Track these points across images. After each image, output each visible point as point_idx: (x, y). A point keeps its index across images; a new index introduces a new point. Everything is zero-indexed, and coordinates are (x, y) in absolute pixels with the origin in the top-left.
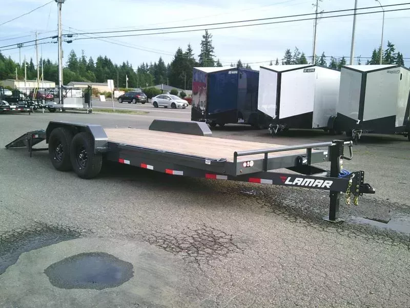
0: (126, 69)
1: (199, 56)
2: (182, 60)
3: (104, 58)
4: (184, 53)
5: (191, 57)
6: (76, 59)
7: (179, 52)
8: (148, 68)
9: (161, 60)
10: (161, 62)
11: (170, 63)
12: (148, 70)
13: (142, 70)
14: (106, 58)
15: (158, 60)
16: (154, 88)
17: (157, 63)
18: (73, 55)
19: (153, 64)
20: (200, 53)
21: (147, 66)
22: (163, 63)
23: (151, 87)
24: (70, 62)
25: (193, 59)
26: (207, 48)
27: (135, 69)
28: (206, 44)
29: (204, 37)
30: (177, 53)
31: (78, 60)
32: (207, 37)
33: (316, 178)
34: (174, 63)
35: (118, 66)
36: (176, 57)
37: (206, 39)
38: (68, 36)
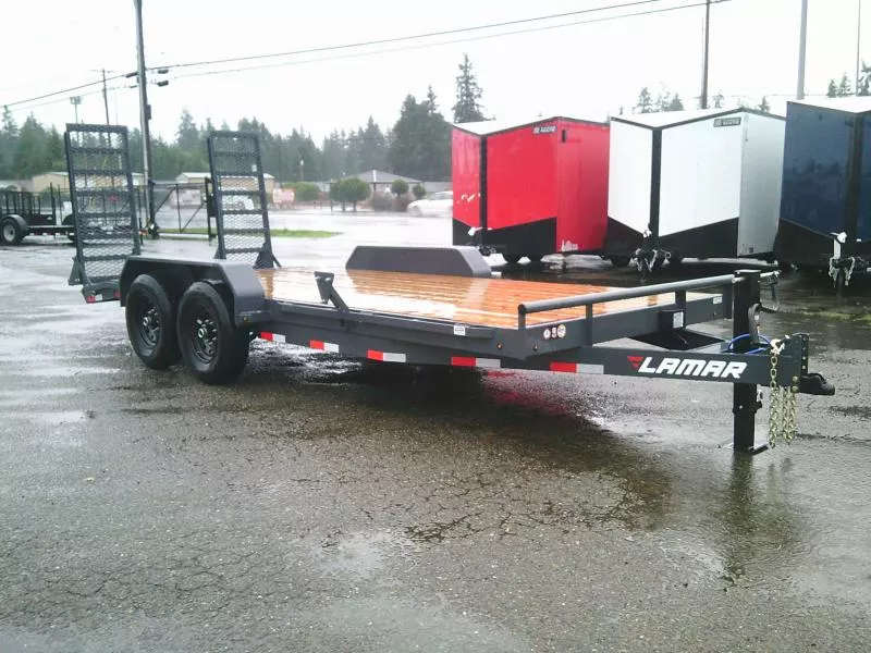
0: (301, 145)
1: (453, 109)
2: (418, 120)
4: (419, 102)
5: (436, 112)
6: (194, 125)
7: (410, 103)
8: (346, 137)
9: (371, 121)
10: (373, 128)
11: (392, 127)
12: (345, 143)
13: (332, 144)
14: (254, 122)
15: (367, 121)
16: (358, 181)
17: (365, 128)
18: (187, 118)
19: (357, 131)
20: (455, 101)
21: (343, 134)
22: (377, 127)
23: (351, 177)
24: (181, 132)
25: (439, 116)
26: (467, 89)
27: (319, 144)
28: (467, 82)
29: (461, 67)
30: (406, 103)
31: (198, 128)
32: (466, 67)
34: (401, 128)
35: (283, 137)
36: (403, 113)
37: (466, 72)
38: (160, 72)
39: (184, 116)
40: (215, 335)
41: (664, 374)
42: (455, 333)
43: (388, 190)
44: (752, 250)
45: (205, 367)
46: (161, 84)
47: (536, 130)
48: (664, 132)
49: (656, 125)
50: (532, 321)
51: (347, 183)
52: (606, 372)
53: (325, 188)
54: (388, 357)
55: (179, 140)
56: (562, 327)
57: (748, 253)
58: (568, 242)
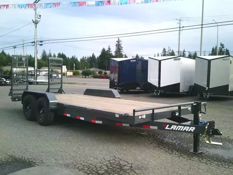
0: (74, 60)
1: (115, 52)
2: (105, 54)
3: (61, 53)
5: (110, 53)
7: (104, 50)
9: (93, 54)
11: (98, 56)
12: (86, 60)
13: (83, 60)
14: (62, 54)
16: (89, 70)
17: (91, 56)
18: (44, 52)
19: (89, 57)
20: (115, 50)
21: (86, 58)
22: (95, 56)
24: (42, 56)
26: (119, 47)
27: (79, 60)
28: (119, 46)
29: (117, 42)
30: (102, 50)
31: (47, 55)
33: (184, 126)
34: (101, 56)
35: (70, 58)
36: (101, 53)
37: (119, 43)
38: (41, 42)
43: (97, 73)
51: (87, 71)
53: (80, 71)
55: (42, 58)
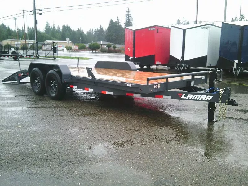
0: (80, 33)
1: (124, 23)
2: (114, 25)
3: (66, 26)
4: (114, 21)
5: (119, 24)
6: (49, 27)
8: (94, 31)
9: (101, 26)
10: (101, 28)
11: (107, 28)
12: (93, 33)
13: (89, 33)
14: (67, 26)
15: (99, 27)
17: (99, 28)
18: (48, 25)
19: (96, 29)
20: (125, 21)
21: (93, 30)
22: (102, 28)
23: (95, 42)
24: (46, 28)
25: (120, 26)
26: (129, 18)
27: (85, 33)
28: (128, 16)
30: (110, 22)
31: (51, 27)
32: (128, 11)
34: (109, 28)
35: (75, 30)
36: (110, 25)
37: (128, 13)
38: (40, 11)
39: (47, 24)
40: (56, 86)
41: (189, 99)
42: (128, 86)
43: (105, 46)
44: (210, 65)
45: (54, 95)
46: (40, 14)
47: (150, 29)
48: (186, 30)
49: (184, 28)
50: (150, 83)
51: (94, 44)
52: (172, 98)
53: (87, 45)
54: (108, 93)
55: (45, 31)
56: (159, 85)
57: (210, 66)
58: (158, 62)
